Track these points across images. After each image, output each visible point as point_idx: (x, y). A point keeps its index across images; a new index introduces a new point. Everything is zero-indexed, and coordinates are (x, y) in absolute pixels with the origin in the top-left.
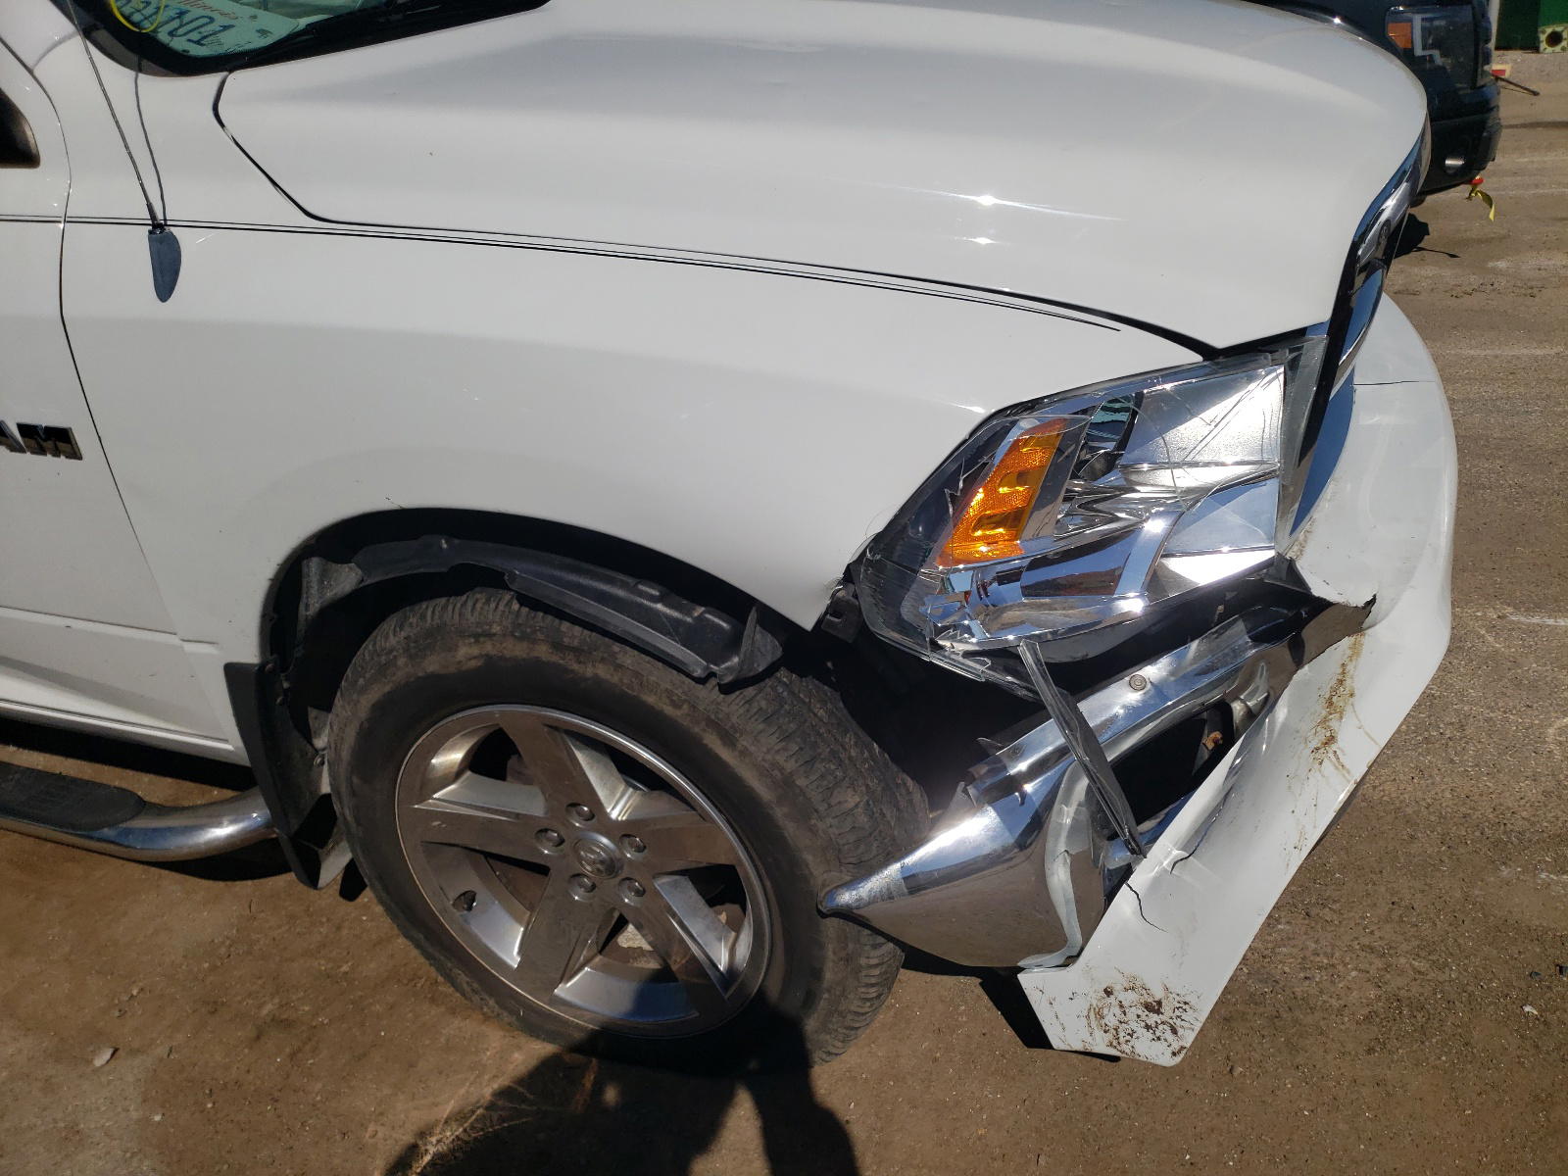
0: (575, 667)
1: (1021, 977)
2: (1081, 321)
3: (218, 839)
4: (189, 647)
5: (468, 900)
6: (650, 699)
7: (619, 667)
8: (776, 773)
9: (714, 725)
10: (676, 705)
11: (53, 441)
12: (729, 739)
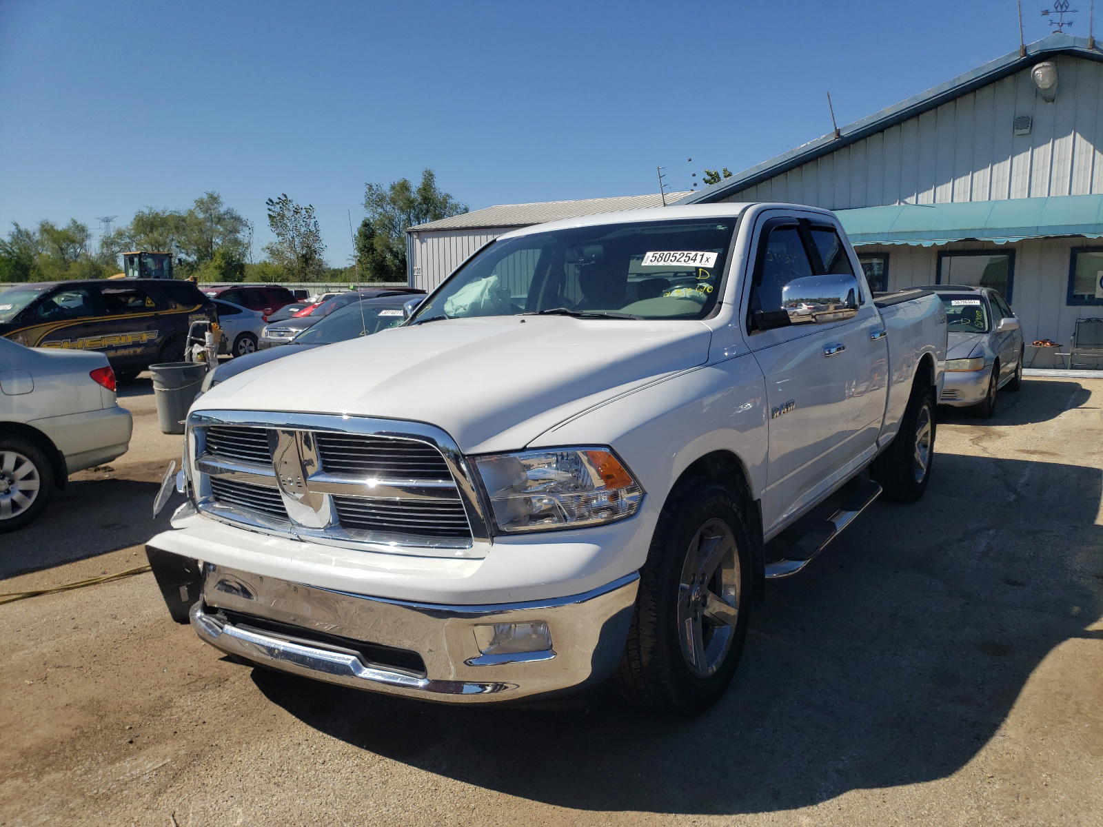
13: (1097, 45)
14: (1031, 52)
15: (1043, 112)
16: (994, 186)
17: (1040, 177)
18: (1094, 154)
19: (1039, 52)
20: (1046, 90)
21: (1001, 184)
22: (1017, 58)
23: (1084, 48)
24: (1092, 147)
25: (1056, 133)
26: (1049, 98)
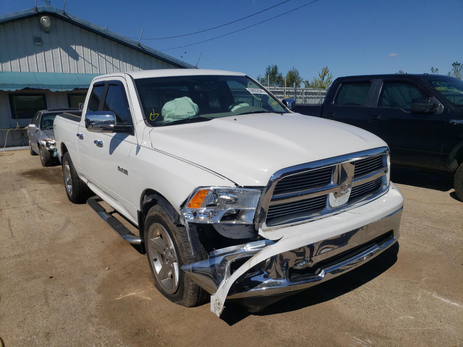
0: (162, 217)
1: (211, 296)
2: (219, 177)
3: (138, 242)
4: (134, 206)
5: (156, 260)
6: (168, 225)
7: (167, 219)
8: (180, 242)
9: (174, 232)
10: (171, 227)
11: (126, 172)
12: (175, 235)
13: (66, 14)
14: (40, 11)
15: (45, 37)
16: (30, 66)
17: (50, 64)
18: (68, 57)
19: (42, 11)
20: (47, 28)
21: (33, 65)
22: (33, 12)
23: (61, 14)
24: (67, 54)
25: (53, 46)
26: (47, 31)
